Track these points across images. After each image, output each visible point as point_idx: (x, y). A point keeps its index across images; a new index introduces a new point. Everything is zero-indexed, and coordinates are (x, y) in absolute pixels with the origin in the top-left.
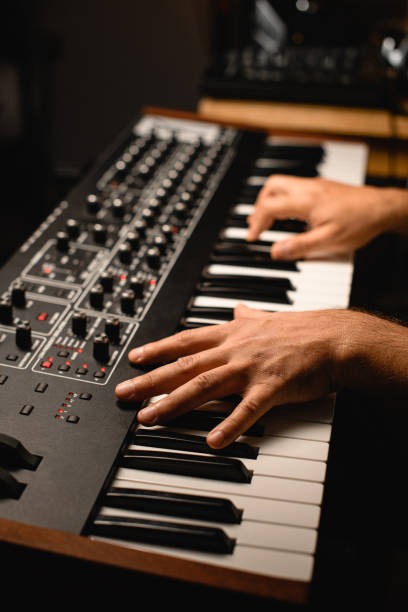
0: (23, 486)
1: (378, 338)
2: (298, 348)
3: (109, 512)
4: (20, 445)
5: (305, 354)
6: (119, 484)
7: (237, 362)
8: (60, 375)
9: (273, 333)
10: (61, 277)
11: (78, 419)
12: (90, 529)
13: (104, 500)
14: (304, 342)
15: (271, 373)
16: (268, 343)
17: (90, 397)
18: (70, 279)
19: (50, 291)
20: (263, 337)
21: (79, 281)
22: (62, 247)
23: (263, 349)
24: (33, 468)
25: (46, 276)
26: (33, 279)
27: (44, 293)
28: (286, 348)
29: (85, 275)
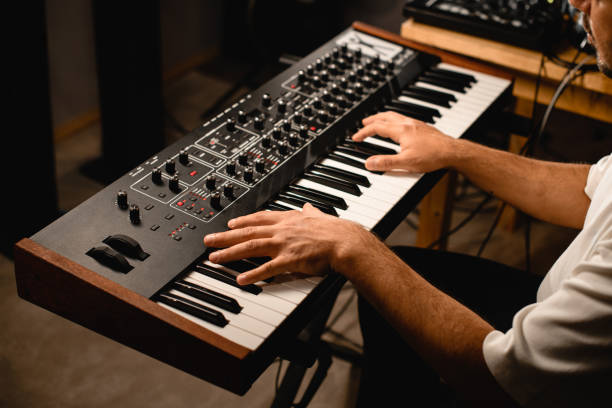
0: (133, 268)
1: (365, 251)
2: (315, 241)
3: (175, 292)
4: (138, 245)
5: (318, 246)
6: (188, 280)
7: (277, 239)
8: (185, 212)
9: (306, 227)
10: (219, 149)
11: (180, 239)
12: (156, 298)
13: (172, 285)
14: (321, 238)
15: (292, 251)
16: (300, 232)
17: (195, 227)
18: (224, 151)
19: (208, 157)
20: (299, 227)
21: (229, 154)
22: (230, 128)
23: (294, 235)
24: (142, 260)
25: (209, 146)
26: (200, 147)
27: (203, 158)
28: (307, 239)
29: (235, 151)
